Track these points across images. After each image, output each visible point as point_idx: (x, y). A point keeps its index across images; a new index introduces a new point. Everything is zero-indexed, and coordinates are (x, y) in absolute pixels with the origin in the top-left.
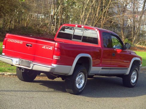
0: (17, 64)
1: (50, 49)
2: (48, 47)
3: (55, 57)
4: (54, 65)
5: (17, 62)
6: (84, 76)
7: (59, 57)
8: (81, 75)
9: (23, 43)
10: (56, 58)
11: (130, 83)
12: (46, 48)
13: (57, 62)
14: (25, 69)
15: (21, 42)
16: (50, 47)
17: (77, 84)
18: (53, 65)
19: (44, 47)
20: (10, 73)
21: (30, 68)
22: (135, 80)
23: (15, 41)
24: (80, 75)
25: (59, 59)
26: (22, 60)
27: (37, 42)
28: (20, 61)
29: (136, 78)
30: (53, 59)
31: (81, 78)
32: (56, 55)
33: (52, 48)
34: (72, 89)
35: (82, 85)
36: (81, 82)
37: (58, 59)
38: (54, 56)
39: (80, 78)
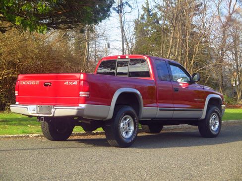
0: (35, 113)
1: (74, 83)
2: (71, 82)
3: (82, 94)
4: (82, 106)
5: (34, 110)
6: (131, 120)
7: (88, 93)
8: (128, 119)
9: (40, 83)
10: (84, 96)
11: (210, 131)
12: (69, 83)
13: (85, 101)
14: (45, 117)
15: (37, 83)
16: (74, 82)
17: (124, 133)
18: (80, 105)
19: (66, 83)
20: (36, 135)
21: (51, 115)
22: (217, 126)
23: (30, 83)
24: (125, 119)
25: (88, 96)
26: (40, 106)
27: (57, 78)
28: (38, 108)
29: (218, 124)
30: (79, 96)
31: (129, 124)
32: (83, 91)
33: (76, 82)
34: (116, 139)
35: (130, 133)
36: (129, 129)
37: (86, 96)
38: (80, 93)
39: (127, 124)
